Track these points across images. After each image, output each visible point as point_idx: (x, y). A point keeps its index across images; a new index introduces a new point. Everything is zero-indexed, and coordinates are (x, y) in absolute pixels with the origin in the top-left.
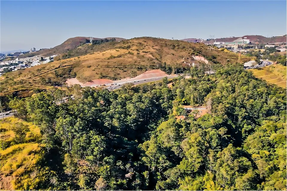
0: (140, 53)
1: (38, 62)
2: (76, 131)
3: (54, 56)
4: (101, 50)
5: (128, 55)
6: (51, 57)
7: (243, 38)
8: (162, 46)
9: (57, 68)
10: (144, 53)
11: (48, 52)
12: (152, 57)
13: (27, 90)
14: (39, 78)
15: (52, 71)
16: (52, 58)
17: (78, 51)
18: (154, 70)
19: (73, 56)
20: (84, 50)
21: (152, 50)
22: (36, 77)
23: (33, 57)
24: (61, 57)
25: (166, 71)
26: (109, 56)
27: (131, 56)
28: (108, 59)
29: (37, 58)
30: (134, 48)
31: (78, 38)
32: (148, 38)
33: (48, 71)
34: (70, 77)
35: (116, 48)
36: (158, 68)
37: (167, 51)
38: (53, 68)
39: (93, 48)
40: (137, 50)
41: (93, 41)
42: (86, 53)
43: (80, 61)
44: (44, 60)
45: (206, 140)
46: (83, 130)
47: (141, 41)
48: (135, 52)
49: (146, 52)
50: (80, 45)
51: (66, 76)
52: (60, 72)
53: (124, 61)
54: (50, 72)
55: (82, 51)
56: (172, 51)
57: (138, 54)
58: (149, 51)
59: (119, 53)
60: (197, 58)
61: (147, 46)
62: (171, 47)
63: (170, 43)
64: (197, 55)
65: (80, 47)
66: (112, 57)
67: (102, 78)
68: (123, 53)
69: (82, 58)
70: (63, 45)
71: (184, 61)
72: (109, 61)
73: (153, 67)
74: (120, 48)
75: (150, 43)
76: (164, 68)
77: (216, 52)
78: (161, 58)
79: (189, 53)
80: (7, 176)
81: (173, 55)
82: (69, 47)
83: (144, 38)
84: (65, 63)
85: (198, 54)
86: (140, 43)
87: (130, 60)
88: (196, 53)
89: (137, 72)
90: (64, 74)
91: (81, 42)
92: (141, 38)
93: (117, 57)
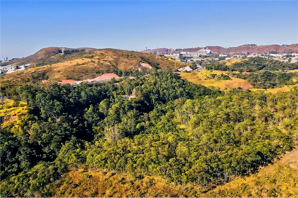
0: (100, 61)
1: (14, 70)
2: (47, 100)
3: (28, 65)
4: (71, 59)
5: (91, 63)
6: (26, 65)
7: (205, 48)
8: (119, 56)
9: (33, 73)
10: (104, 62)
11: (21, 62)
12: (110, 64)
13: (13, 85)
14: (20, 79)
15: (30, 75)
16: (27, 67)
17: (51, 60)
18: (109, 74)
19: (46, 64)
20: (57, 60)
21: (110, 59)
22: (18, 79)
23: (6, 66)
24: (35, 66)
25: (118, 74)
26: (75, 64)
27: (93, 63)
28: (74, 66)
29: (11, 67)
30: (97, 57)
31: (52, 48)
32: (110, 50)
33: (26, 75)
34: (43, 79)
35: (83, 57)
36: (112, 72)
37: (122, 59)
38: (30, 73)
39: (65, 58)
40: (99, 59)
41: (65, 52)
42: (58, 61)
43: (51, 68)
44: (19, 68)
45: (122, 107)
46: (50, 99)
47: (103, 52)
48: (97, 61)
49: (105, 61)
50: (53, 55)
51: (40, 78)
52: (36, 75)
53: (86, 67)
54: (27, 76)
55: (55, 61)
56: (126, 60)
57: (99, 62)
58: (108, 59)
59: (83, 62)
60: (143, 65)
61: (107, 56)
62: (126, 57)
63: (125, 54)
64: (143, 62)
65: (53, 57)
66: (78, 65)
67: (68, 79)
68: (86, 62)
69: (53, 65)
70: (36, 55)
71: (132, 67)
72: (75, 67)
73: (108, 72)
74: (85, 57)
75: (111, 53)
76: (116, 72)
77: (161, 60)
78: (117, 65)
79: (138, 61)
80: (13, 116)
81: (126, 62)
82: (43, 56)
83: (106, 49)
84: (39, 69)
85: (145, 62)
86: (102, 54)
87: (92, 66)
88: (143, 61)
89: (96, 75)
90: (39, 77)
91: (54, 52)
92: (104, 49)
93: (82, 64)
